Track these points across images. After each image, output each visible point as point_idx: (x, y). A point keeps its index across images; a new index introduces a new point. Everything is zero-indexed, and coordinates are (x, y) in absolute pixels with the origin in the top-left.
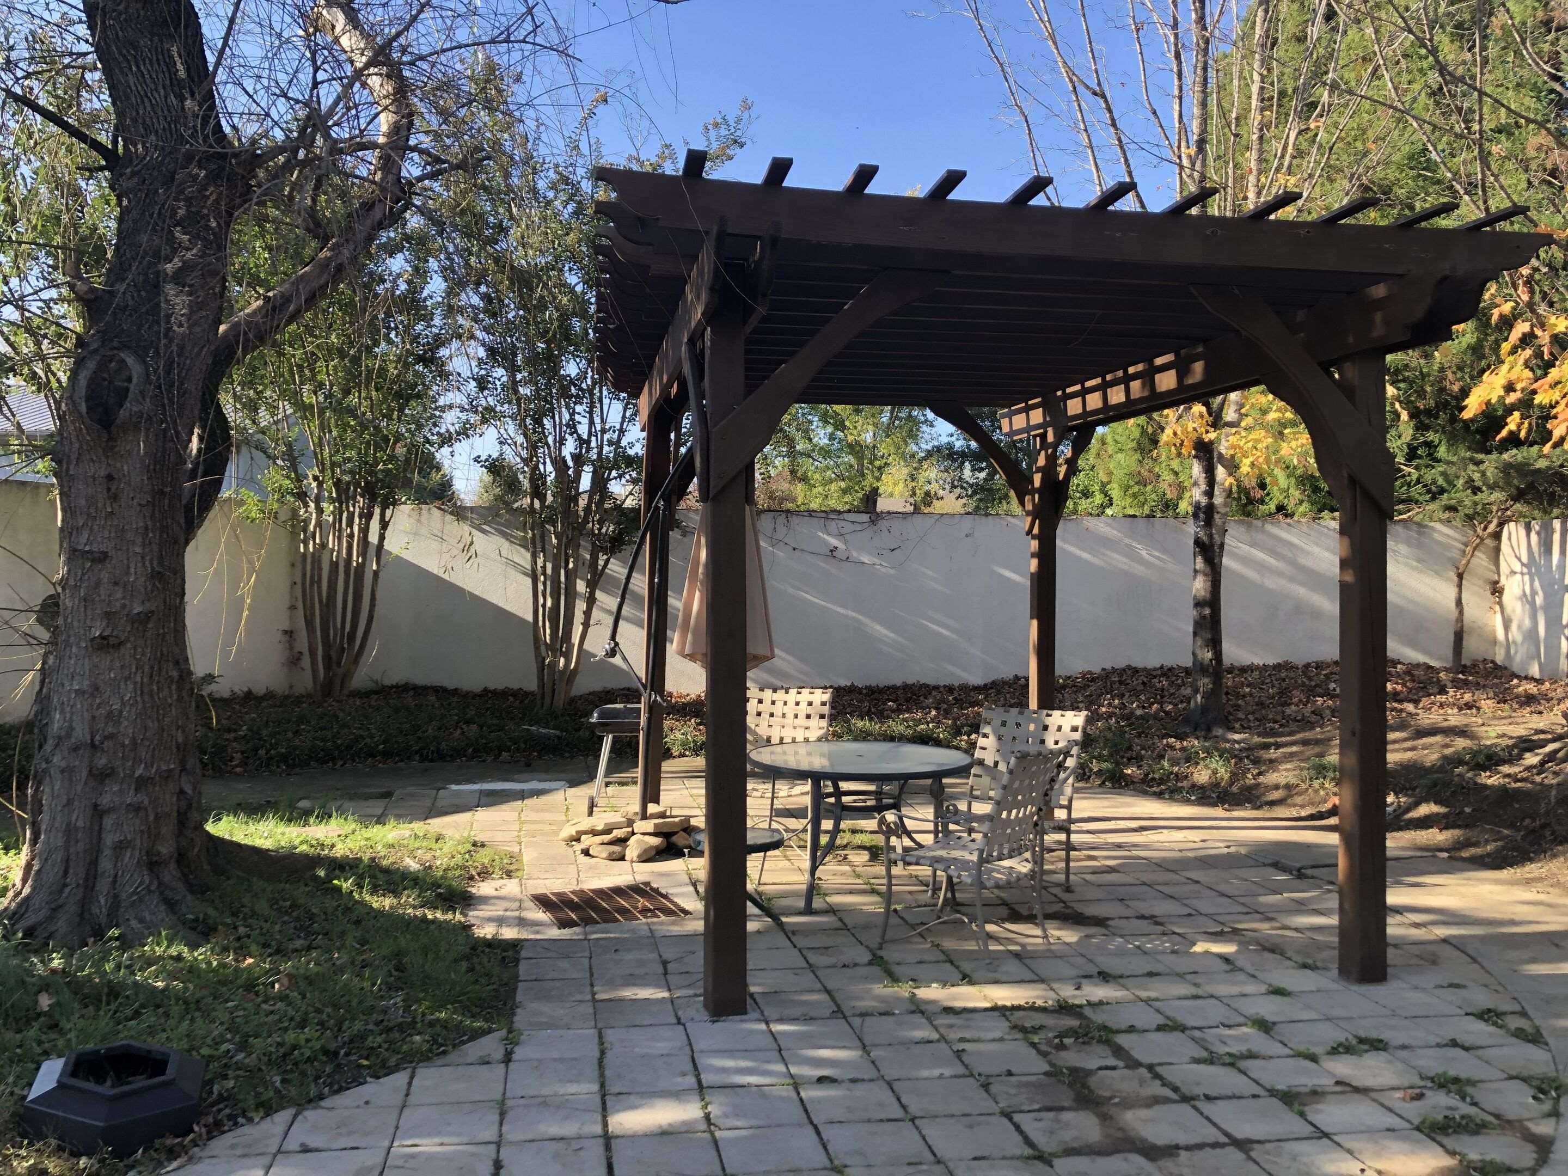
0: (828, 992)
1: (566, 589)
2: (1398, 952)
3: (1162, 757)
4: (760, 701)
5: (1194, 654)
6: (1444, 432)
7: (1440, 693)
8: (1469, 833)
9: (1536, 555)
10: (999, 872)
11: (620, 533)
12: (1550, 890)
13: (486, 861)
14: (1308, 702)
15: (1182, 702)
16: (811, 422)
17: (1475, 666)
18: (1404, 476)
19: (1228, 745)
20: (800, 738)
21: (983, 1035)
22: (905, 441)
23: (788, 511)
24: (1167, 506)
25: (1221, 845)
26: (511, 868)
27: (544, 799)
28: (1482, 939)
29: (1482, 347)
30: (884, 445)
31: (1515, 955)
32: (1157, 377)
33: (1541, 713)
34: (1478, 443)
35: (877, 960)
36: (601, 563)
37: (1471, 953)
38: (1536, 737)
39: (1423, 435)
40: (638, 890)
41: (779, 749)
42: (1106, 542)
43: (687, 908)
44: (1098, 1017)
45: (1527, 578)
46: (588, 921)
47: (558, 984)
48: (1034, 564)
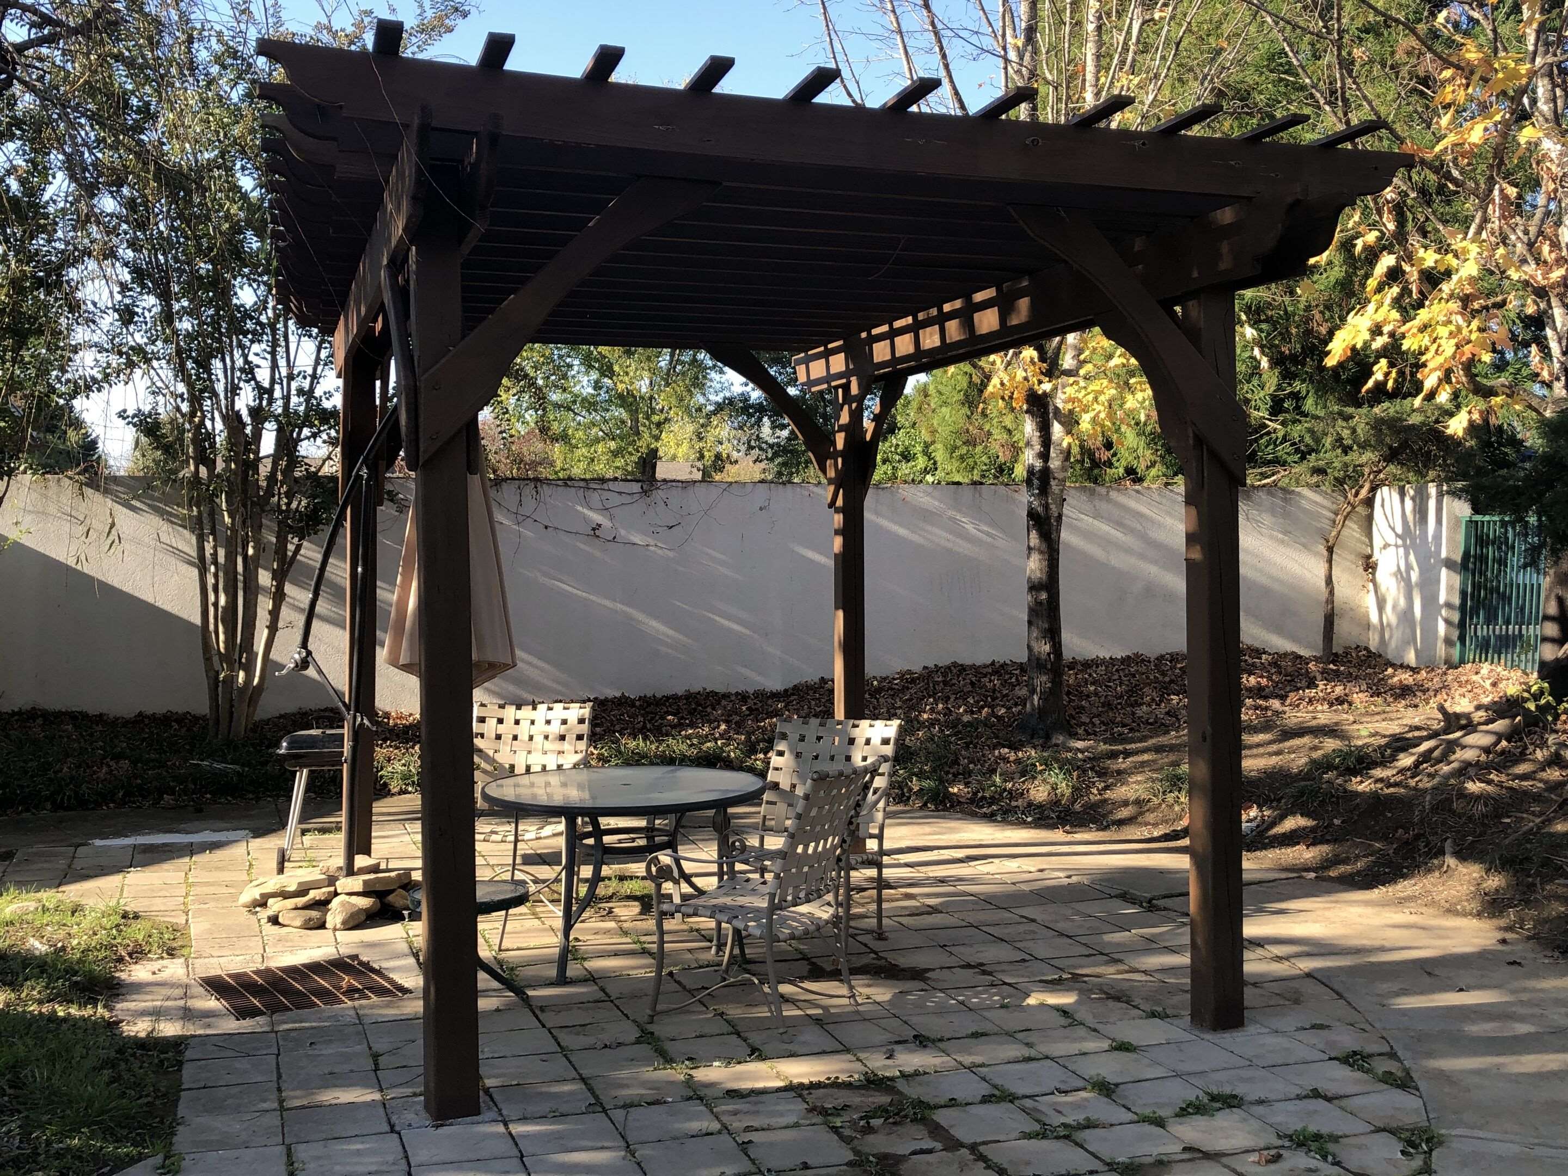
0: (583, 1080)
1: (245, 582)
2: (1257, 991)
3: (993, 771)
4: (500, 721)
5: (1029, 647)
6: (1312, 381)
7: (1308, 688)
8: (1338, 848)
9: (1411, 524)
10: (794, 919)
11: (316, 510)
12: (1424, 910)
13: (140, 937)
14: (1161, 701)
15: (1016, 705)
16: (570, 366)
17: (1347, 654)
18: (1269, 433)
19: (1069, 755)
20: (552, 766)
21: (774, 1121)
22: (689, 391)
23: (537, 480)
24: (1001, 470)
25: (1061, 874)
26: (175, 945)
27: (219, 854)
28: (1351, 971)
29: (1352, 282)
30: (663, 395)
31: (1384, 987)
32: (976, 316)
33: (1416, 706)
34: (1349, 393)
35: (646, 1037)
36: (291, 547)
37: (1336, 987)
38: (1410, 735)
39: (1290, 385)
40: (341, 965)
41: (525, 780)
42: (927, 515)
43: (406, 985)
44: (912, 1091)
45: (1401, 550)
46: (275, 1008)
47: (235, 1090)
48: (838, 542)
